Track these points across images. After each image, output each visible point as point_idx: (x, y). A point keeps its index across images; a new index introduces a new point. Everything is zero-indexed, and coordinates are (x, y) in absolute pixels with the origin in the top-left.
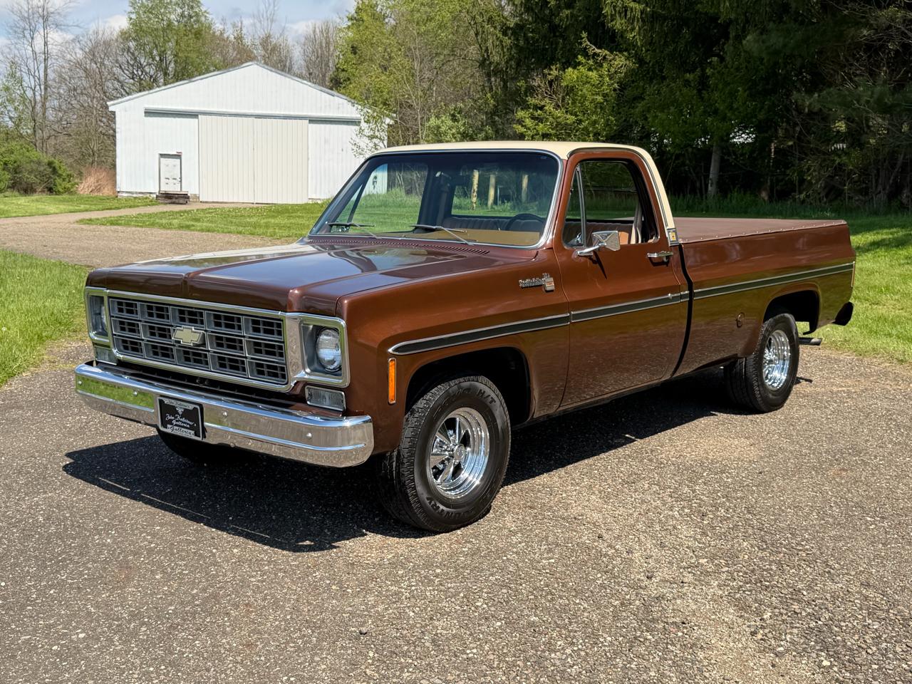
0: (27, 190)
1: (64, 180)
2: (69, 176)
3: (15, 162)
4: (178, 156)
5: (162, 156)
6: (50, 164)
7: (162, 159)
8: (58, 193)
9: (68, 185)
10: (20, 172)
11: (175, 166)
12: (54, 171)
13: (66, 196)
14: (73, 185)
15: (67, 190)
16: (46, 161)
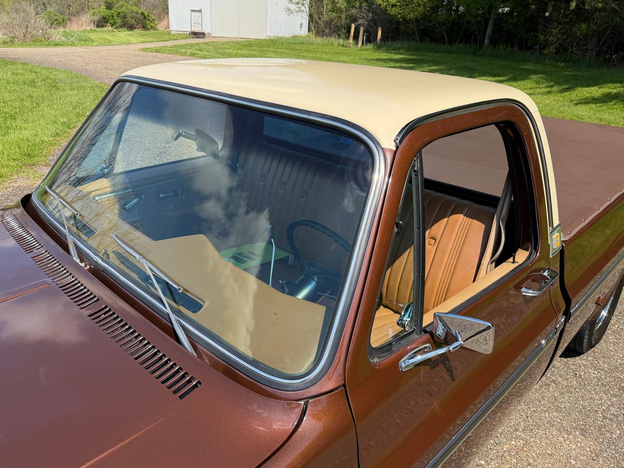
0: (131, 28)
1: (151, 22)
2: (154, 20)
3: (123, 12)
4: (200, 11)
5: (192, 11)
6: (143, 13)
7: (192, 13)
8: (148, 29)
9: (153, 25)
10: (126, 18)
11: (199, 17)
12: (145, 17)
13: (152, 31)
14: (155, 25)
15: (152, 27)
16: (140, 12)
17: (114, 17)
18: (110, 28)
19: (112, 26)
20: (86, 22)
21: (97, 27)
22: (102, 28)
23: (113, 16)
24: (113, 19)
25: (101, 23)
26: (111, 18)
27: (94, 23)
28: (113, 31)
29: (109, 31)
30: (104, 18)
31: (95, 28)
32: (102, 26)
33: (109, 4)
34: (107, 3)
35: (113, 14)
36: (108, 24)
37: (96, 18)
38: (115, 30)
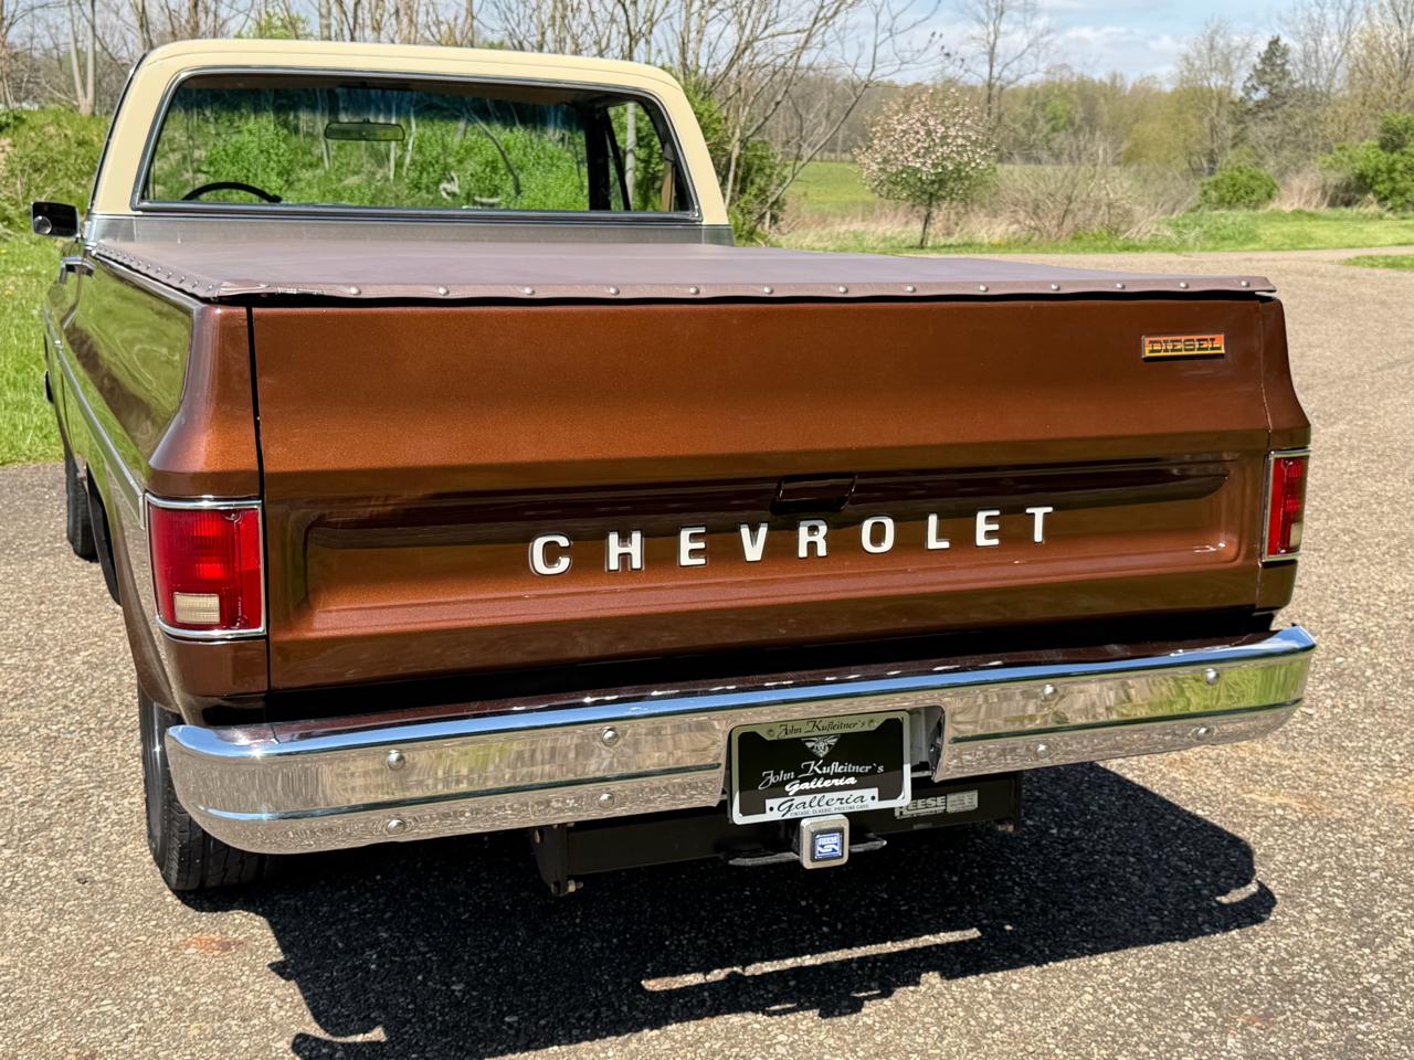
17: (1396, 175)
18: (1374, 208)
19: (1383, 200)
20: (1302, 190)
21: (1332, 204)
22: (1343, 209)
23: (1391, 170)
24: (1392, 179)
25: (1349, 194)
26: (1385, 176)
27: (1324, 194)
28: (1381, 217)
29: (1367, 219)
30: (1361, 177)
31: (1324, 209)
32: (1348, 204)
33: (1394, 133)
34: (1387, 131)
35: (1394, 162)
36: (1370, 196)
37: (1334, 178)
38: (1389, 215)
